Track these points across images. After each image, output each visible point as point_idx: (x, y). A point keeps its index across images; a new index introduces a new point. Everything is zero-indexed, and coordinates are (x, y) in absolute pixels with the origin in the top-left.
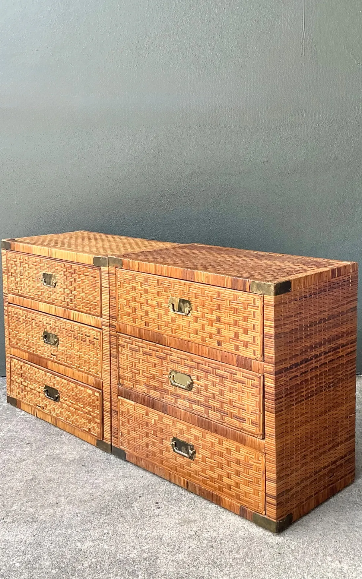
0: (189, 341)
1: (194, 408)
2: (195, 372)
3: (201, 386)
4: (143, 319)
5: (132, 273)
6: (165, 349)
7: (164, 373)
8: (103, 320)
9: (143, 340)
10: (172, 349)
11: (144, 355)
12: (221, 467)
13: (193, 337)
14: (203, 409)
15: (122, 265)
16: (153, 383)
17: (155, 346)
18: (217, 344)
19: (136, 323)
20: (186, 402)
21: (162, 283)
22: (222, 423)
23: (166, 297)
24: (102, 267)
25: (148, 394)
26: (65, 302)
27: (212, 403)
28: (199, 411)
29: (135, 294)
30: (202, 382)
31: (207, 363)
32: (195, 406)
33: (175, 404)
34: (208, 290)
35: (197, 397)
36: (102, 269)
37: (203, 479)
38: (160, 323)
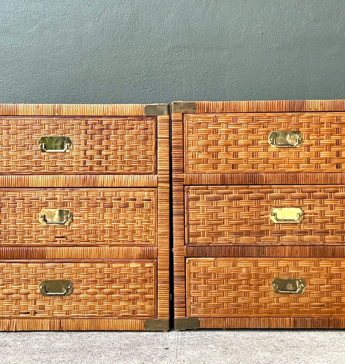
0: (298, 172)
1: (304, 240)
2: (307, 202)
3: (314, 214)
4: (229, 162)
5: (212, 115)
6: (263, 188)
7: (261, 214)
8: (159, 176)
9: (229, 186)
10: (272, 186)
11: (230, 202)
12: (339, 289)
13: (303, 166)
14: (318, 237)
15: (195, 109)
16: (243, 228)
17: (248, 188)
18: (336, 168)
19: (217, 169)
20: (294, 236)
21: (258, 119)
22: (342, 244)
23: (266, 133)
24: (158, 116)
25: (236, 242)
26: (87, 167)
27: (329, 227)
28: (312, 240)
29: (218, 137)
30: (316, 210)
31: (322, 190)
32: (306, 237)
33: (277, 243)
34: (324, 117)
35: (309, 227)
36: (158, 118)
37: (316, 309)
38: (255, 161)
